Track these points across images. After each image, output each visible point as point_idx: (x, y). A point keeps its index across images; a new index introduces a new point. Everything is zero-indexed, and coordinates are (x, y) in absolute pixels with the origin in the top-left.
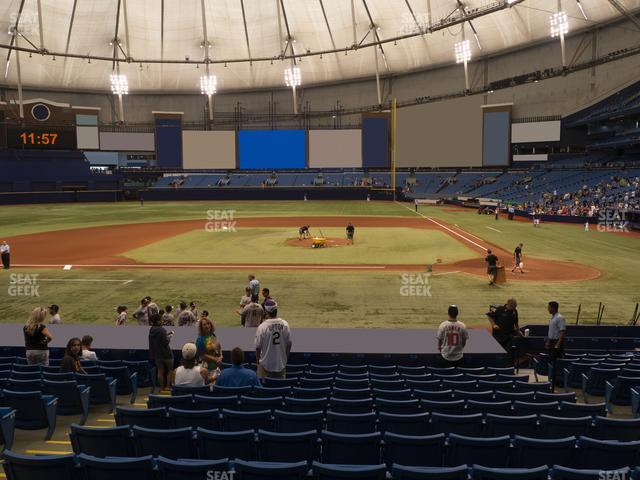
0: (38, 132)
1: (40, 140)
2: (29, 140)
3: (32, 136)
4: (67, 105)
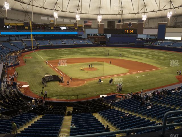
0: (129, 30)
1: (129, 32)
2: (127, 32)
3: (127, 31)
4: (136, 23)
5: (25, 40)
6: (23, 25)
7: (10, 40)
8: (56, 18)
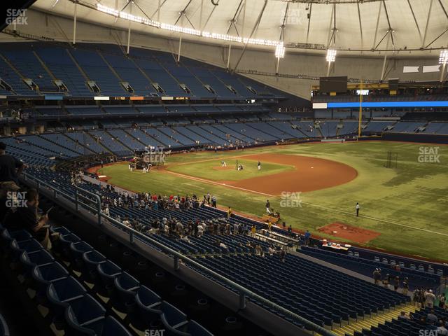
5: (384, 118)
6: (386, 86)
7: (352, 118)
8: (444, 65)
